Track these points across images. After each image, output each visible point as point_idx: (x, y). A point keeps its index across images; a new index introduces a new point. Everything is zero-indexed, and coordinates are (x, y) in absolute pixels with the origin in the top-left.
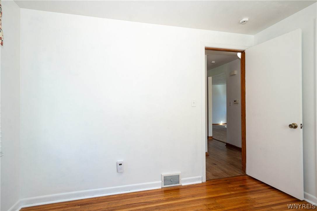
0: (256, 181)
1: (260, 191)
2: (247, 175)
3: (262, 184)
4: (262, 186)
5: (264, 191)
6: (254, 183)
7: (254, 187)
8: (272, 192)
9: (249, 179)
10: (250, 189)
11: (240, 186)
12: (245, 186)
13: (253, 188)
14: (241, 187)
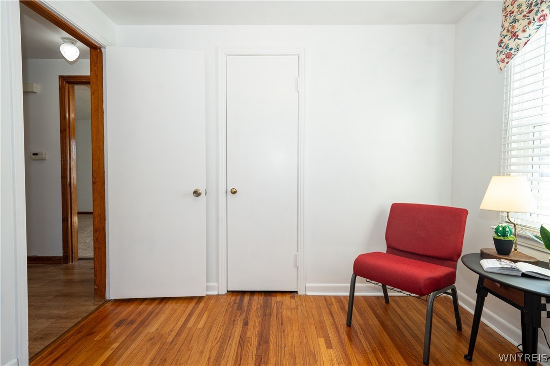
0: (133, 303)
1: (151, 314)
2: (110, 300)
3: (146, 303)
4: (147, 304)
5: (157, 311)
6: (131, 307)
7: (140, 314)
8: (167, 305)
9: (118, 306)
10: (135, 320)
11: (115, 325)
12: (124, 320)
13: (140, 316)
14: (119, 326)
